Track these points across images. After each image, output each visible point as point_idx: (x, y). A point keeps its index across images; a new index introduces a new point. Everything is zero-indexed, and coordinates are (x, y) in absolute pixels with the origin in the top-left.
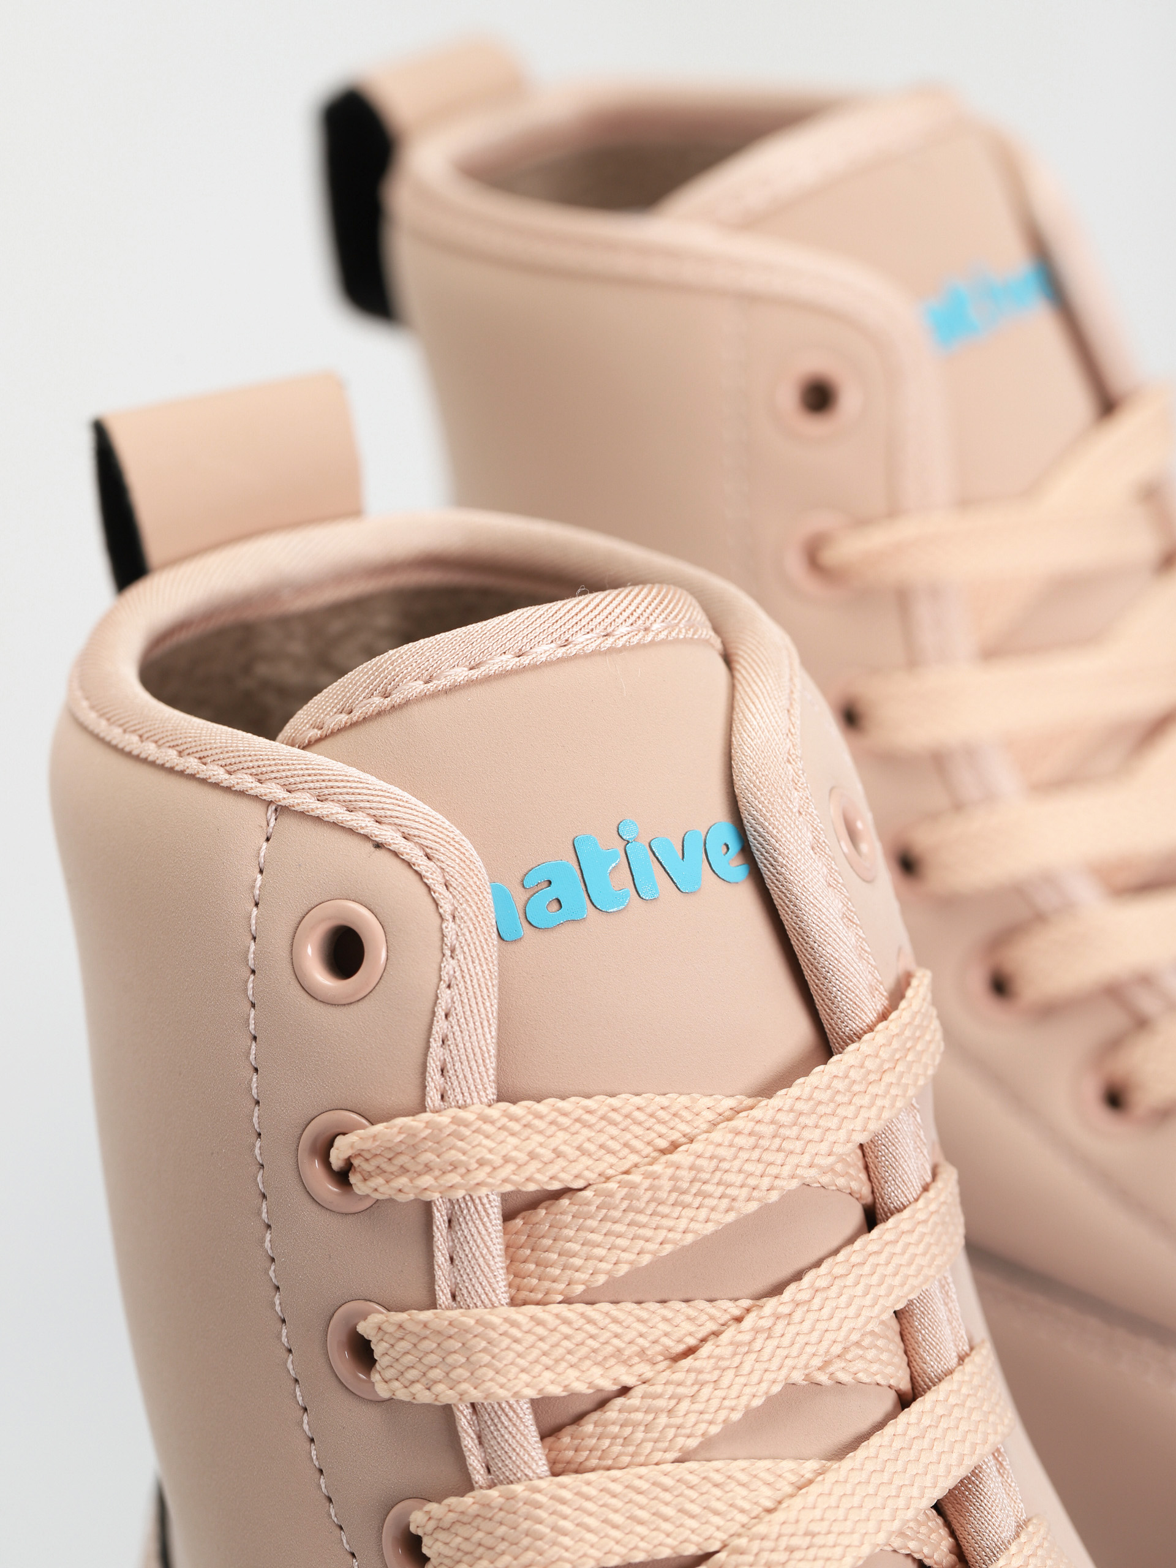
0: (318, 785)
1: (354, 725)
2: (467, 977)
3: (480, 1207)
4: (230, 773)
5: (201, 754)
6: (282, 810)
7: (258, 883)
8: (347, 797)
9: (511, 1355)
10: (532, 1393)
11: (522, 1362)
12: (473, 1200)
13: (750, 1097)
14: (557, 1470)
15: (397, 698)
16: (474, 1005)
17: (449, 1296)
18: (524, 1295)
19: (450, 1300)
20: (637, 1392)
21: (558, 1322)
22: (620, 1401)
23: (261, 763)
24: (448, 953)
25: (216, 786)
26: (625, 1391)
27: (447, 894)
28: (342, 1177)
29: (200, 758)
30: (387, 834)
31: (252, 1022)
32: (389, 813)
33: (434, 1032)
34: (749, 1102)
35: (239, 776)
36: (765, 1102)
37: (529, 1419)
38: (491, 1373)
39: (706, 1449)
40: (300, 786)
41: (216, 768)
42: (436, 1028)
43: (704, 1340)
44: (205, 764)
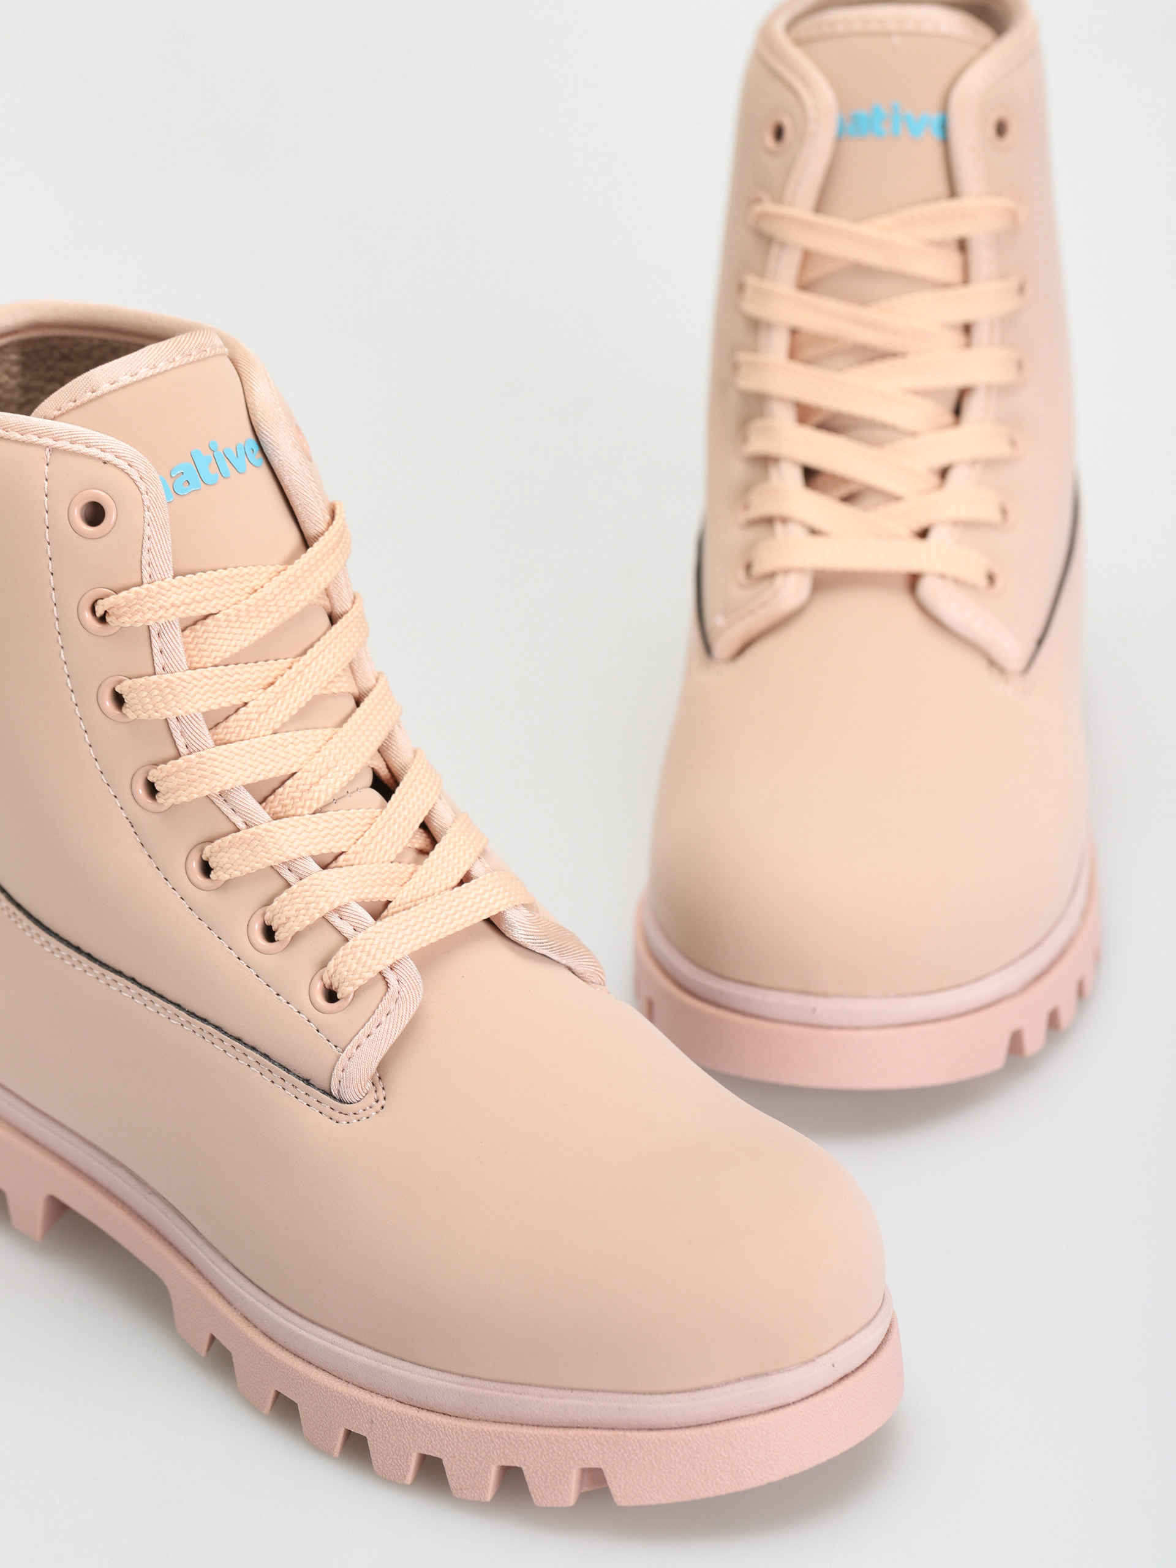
0: (70, 437)
1: (78, 407)
2: (157, 519)
3: (173, 626)
4: (22, 435)
5: (4, 427)
6: (53, 450)
7: (46, 486)
8: (86, 441)
9: (183, 694)
10: (204, 710)
11: (188, 697)
12: (169, 623)
13: (281, 565)
14: (218, 743)
15: (99, 393)
16: (161, 532)
17: (162, 669)
18: (195, 665)
19: (162, 670)
20: (250, 705)
21: (191, 678)
22: (244, 709)
23: (38, 429)
24: (146, 509)
25: (16, 441)
26: (246, 704)
27: (142, 482)
28: (102, 620)
29: (4, 429)
30: (109, 457)
31: (49, 552)
32: (107, 447)
33: (144, 547)
34: (282, 567)
35: (28, 435)
36: (290, 567)
37: (202, 723)
38: (174, 703)
39: (284, 728)
40: (61, 438)
41: (14, 433)
42: (145, 545)
43: (276, 678)
44: (7, 431)
